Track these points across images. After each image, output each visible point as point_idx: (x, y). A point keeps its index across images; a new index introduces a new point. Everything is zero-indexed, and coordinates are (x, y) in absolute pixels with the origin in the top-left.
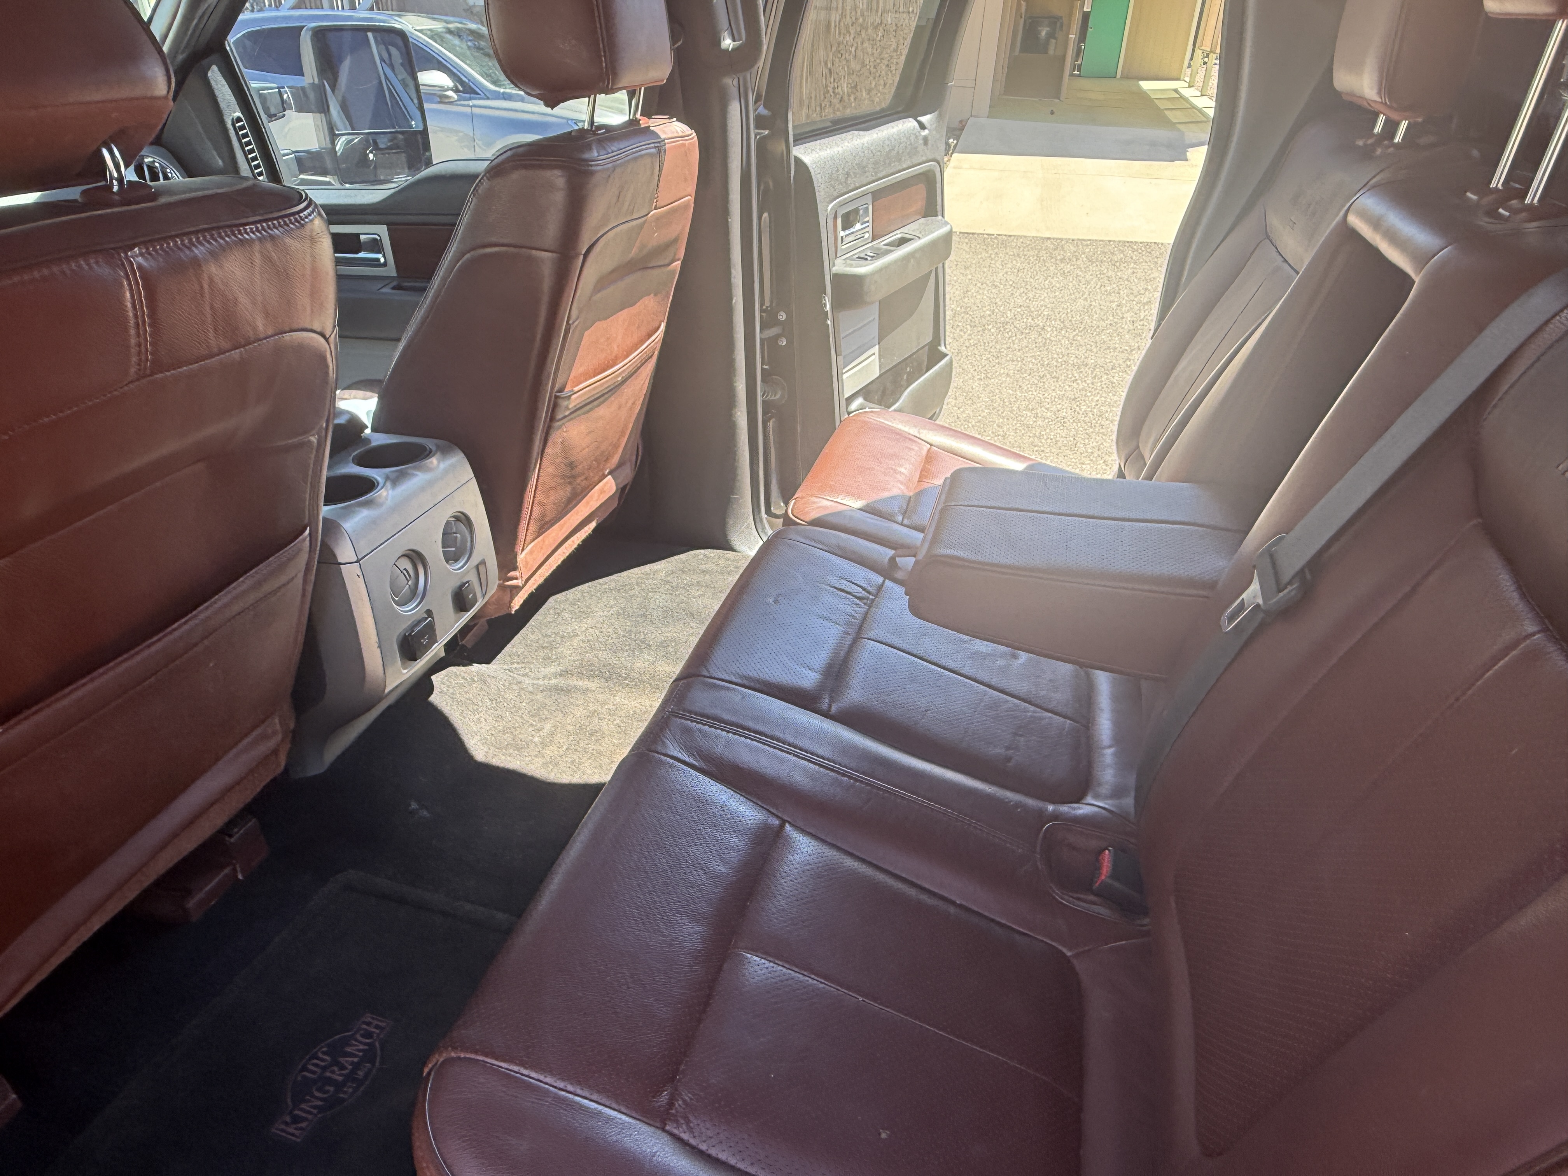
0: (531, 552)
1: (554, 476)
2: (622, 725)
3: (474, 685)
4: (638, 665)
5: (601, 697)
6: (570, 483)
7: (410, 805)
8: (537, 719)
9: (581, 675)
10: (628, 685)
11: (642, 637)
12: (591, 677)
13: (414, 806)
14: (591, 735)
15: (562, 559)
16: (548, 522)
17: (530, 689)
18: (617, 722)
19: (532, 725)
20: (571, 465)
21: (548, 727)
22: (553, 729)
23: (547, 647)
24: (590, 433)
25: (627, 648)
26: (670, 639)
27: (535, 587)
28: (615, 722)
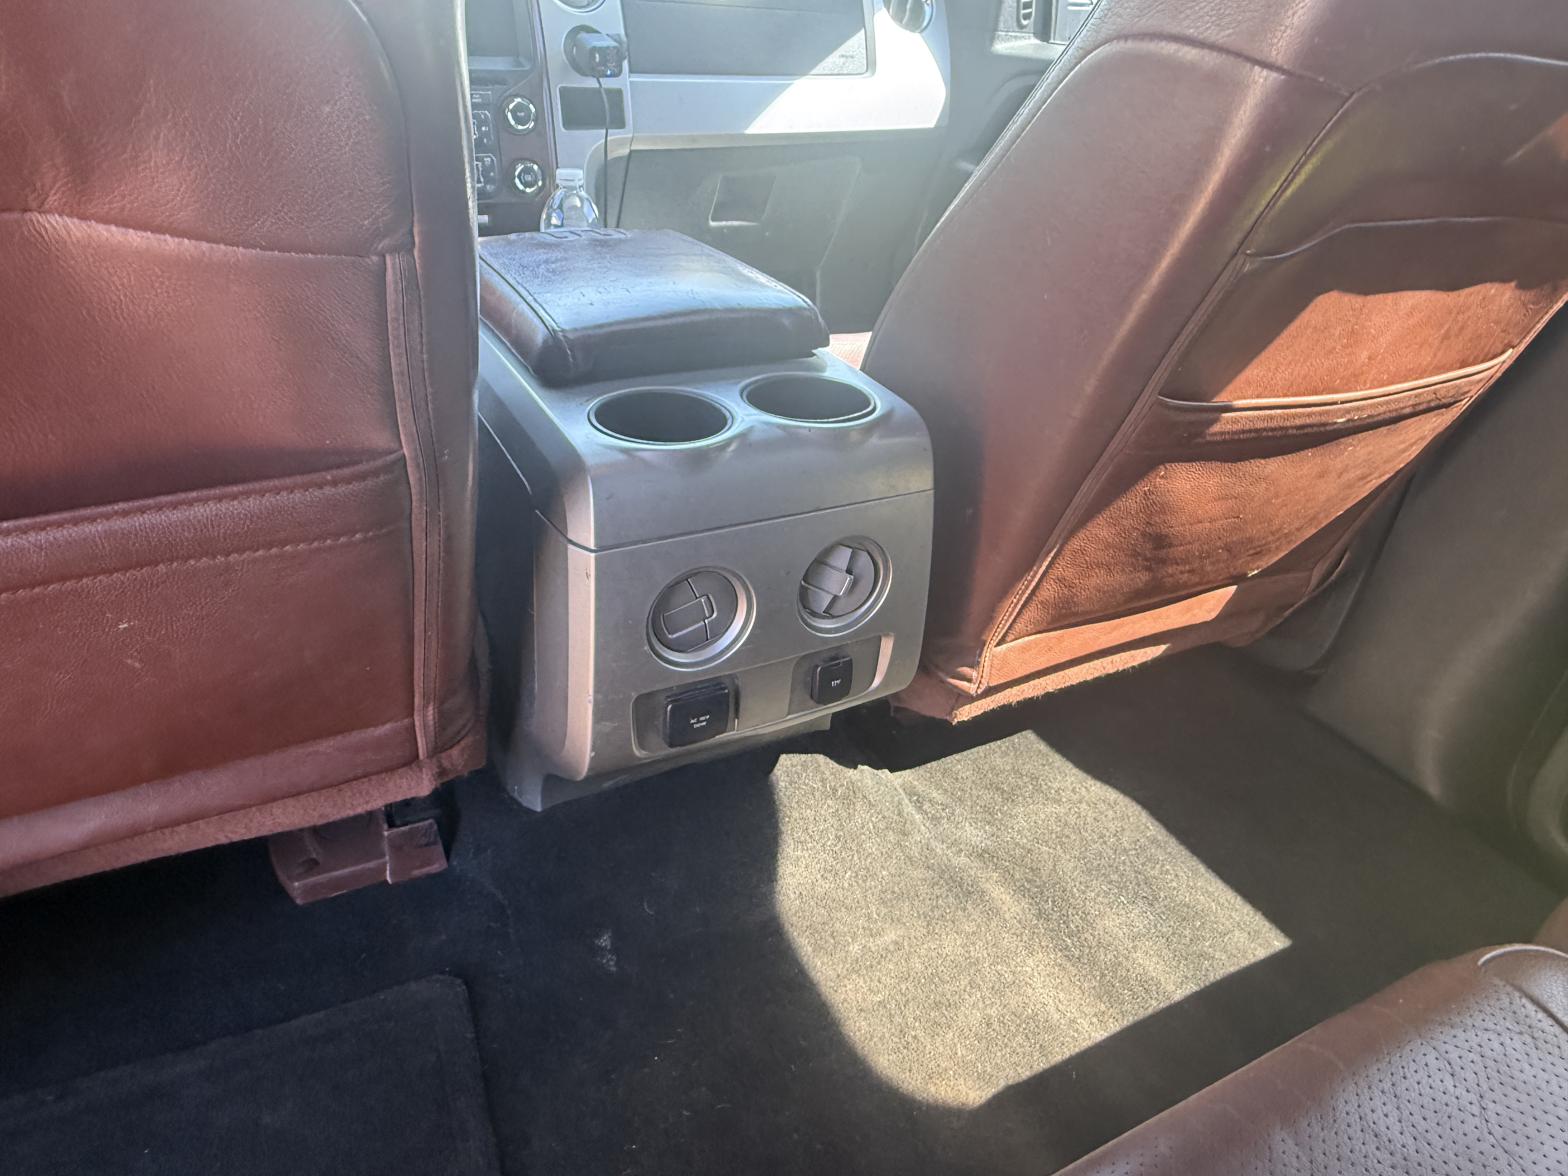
0: (1024, 649)
1: (1108, 546)
2: (996, 1026)
3: (829, 802)
4: (1109, 924)
5: (1008, 941)
6: (1149, 569)
7: (598, 936)
8: (884, 911)
9: (1008, 878)
10: (1067, 948)
11: (1156, 872)
12: (1021, 891)
13: (605, 941)
14: (937, 1005)
15: (1097, 675)
16: (1075, 614)
17: (915, 852)
18: (993, 1012)
19: (869, 917)
20: (1160, 541)
21: (890, 936)
22: (891, 948)
23: (1003, 791)
24: (1225, 498)
25: (1115, 877)
26: (1199, 907)
27: (1021, 698)
28: (988, 1011)
